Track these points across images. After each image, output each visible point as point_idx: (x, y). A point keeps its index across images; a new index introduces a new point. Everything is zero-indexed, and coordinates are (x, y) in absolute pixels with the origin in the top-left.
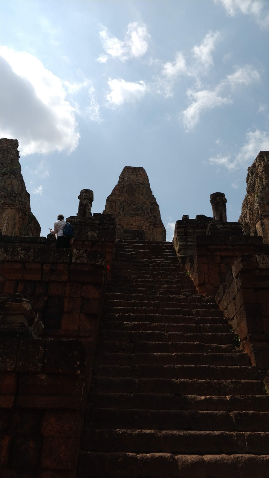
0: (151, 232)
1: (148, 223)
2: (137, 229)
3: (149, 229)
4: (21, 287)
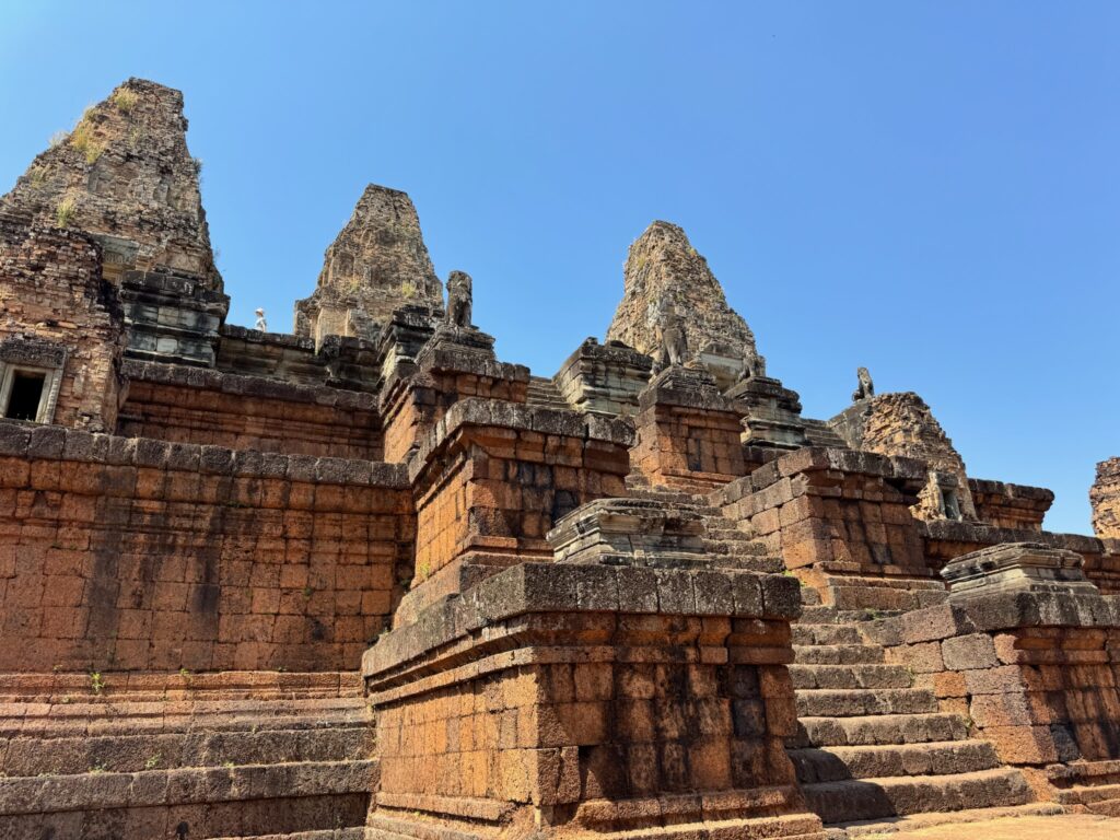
4: (513, 471)
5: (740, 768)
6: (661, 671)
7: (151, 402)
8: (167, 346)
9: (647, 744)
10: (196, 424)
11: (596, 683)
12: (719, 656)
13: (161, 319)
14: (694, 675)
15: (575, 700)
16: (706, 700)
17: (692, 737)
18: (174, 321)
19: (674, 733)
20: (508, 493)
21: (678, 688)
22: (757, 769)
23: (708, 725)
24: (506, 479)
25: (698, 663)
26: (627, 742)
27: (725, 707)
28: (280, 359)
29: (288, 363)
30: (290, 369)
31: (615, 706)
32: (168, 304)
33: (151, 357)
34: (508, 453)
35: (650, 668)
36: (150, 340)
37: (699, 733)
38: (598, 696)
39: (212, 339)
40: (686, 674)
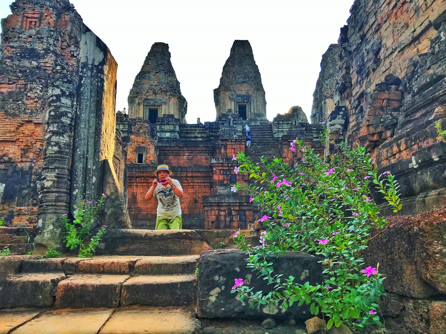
0: (255, 95)
1: (253, 89)
2: (245, 94)
3: (254, 93)
4: (222, 172)
5: (240, 226)
6: (227, 211)
7: (165, 151)
8: (168, 135)
9: (223, 222)
10: (175, 154)
11: (215, 213)
12: (237, 208)
13: (166, 128)
14: (233, 212)
15: (211, 215)
16: (235, 215)
17: (231, 221)
18: (168, 128)
19: (228, 220)
20: (221, 176)
21: (230, 214)
22: (243, 226)
23: (235, 219)
24: (220, 174)
25: (234, 210)
26: (220, 221)
27: (238, 216)
28: (195, 130)
29: (197, 131)
30: (198, 133)
31: (218, 216)
32: (167, 124)
33: (165, 138)
34: (221, 168)
35: (224, 211)
36: (164, 134)
37: (233, 220)
38: (215, 215)
39: (177, 131)
40: (231, 212)
